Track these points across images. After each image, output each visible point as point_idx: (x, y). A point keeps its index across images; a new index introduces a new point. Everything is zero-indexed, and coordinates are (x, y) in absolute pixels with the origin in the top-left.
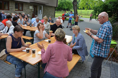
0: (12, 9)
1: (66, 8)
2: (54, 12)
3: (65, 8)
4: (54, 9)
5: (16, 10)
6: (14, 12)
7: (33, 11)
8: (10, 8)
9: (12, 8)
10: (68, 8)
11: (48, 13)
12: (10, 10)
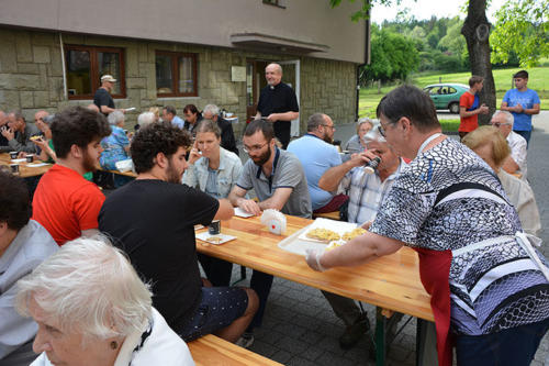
0: (140, 88)
1: (389, 69)
2: (351, 94)
3: (386, 72)
4: (353, 76)
5: (162, 91)
6: (154, 103)
7: (250, 90)
8: (130, 83)
9: (140, 83)
10: (397, 68)
11: (325, 101)
12: (130, 93)
